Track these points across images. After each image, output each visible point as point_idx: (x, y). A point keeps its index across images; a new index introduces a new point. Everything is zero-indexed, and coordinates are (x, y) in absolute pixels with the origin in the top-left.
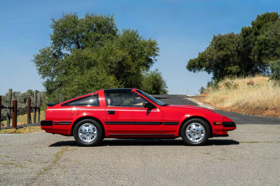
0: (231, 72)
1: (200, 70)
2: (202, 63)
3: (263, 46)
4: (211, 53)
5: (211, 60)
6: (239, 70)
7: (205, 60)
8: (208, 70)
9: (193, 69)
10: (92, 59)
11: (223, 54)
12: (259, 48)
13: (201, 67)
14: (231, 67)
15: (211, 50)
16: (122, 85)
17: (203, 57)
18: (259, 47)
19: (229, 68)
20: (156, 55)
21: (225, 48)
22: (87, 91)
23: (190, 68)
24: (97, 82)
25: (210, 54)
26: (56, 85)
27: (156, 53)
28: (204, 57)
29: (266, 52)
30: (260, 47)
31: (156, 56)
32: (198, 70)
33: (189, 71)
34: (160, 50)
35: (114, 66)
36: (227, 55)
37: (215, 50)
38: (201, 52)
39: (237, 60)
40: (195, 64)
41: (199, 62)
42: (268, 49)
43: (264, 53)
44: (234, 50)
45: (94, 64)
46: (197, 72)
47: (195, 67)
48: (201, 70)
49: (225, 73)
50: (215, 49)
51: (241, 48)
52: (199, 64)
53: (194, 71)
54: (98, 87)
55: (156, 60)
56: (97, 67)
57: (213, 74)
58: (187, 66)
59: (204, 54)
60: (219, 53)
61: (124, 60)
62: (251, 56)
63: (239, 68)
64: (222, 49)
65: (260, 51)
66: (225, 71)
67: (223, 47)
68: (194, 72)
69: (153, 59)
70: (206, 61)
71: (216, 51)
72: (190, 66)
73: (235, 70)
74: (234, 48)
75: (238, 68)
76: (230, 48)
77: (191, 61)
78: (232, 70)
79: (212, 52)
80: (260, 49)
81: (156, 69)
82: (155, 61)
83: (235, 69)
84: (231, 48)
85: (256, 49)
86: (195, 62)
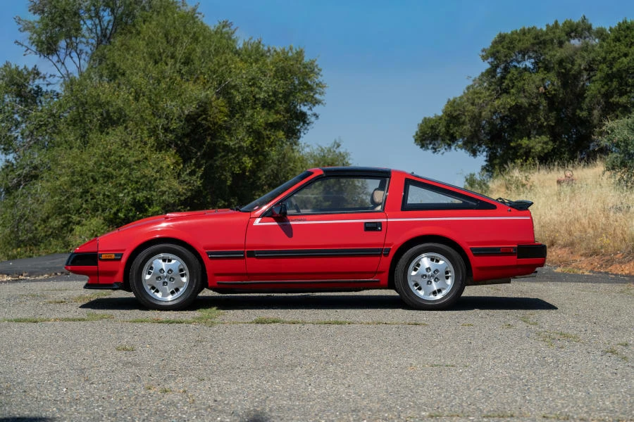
0: (530, 151)
1: (450, 146)
2: (455, 126)
3: (615, 84)
4: (477, 101)
5: (476, 119)
6: (550, 147)
7: (462, 120)
8: (471, 146)
9: (430, 144)
10: (112, 106)
11: (508, 103)
12: (603, 90)
13: (453, 139)
14: (529, 138)
15: (477, 93)
16: (194, 178)
17: (455, 111)
18: (603, 87)
19: (525, 142)
20: (317, 102)
21: (512, 88)
22: (92, 191)
23: (424, 140)
24: (120, 168)
25: (473, 104)
26: (19, 175)
27: (317, 96)
28: (458, 112)
29: (623, 100)
30: (606, 87)
31: (317, 105)
32: (446, 147)
33: (421, 147)
34: (326, 90)
35: (174, 126)
36: (517, 108)
37: (488, 94)
38: (452, 99)
39: (546, 120)
40: (435, 129)
41: (448, 126)
42: (626, 93)
43: (618, 103)
44: (540, 94)
45: (119, 119)
46: (441, 152)
47: (437, 139)
48: (453, 148)
49: (513, 154)
50: (489, 89)
51: (555, 90)
52: (448, 131)
53: (433, 148)
54: (122, 182)
55: (316, 116)
56: (126, 128)
57: (485, 158)
58: (417, 135)
59: (458, 105)
60: (496, 103)
61: (205, 111)
62: (582, 109)
63: (551, 143)
64: (506, 91)
65: (607, 95)
66: (514, 148)
67: (508, 85)
68: (434, 152)
69: (309, 113)
70: (464, 123)
71: (490, 96)
72: (423, 136)
73: (538, 148)
74: (538, 88)
75: (546, 143)
76: (526, 87)
77: (426, 121)
78: (532, 148)
79: (480, 98)
80: (607, 91)
81: (335, 142)
82: (313, 119)
83: (538, 143)
84: (531, 88)
85: (595, 92)
86: (438, 126)
